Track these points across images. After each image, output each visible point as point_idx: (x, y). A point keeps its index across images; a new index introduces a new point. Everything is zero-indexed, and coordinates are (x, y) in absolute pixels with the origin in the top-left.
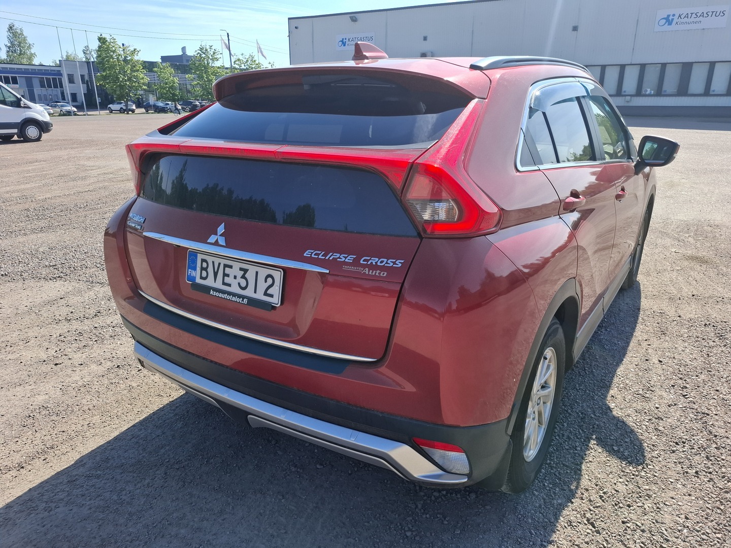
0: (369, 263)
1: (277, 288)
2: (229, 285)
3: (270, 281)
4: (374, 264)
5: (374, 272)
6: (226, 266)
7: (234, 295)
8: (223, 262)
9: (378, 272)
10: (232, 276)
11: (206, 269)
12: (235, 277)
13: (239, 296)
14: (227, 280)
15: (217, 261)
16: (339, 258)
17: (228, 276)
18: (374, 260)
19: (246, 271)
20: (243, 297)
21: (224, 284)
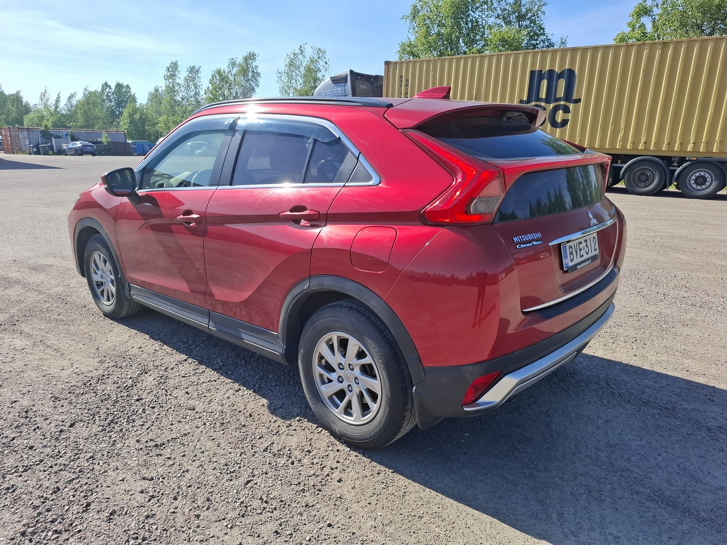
1: (597, 243)
2: (583, 255)
3: (595, 240)
6: (579, 244)
7: (586, 261)
11: (572, 253)
12: (584, 249)
15: (575, 243)
17: (581, 250)
19: (587, 241)
20: (589, 259)
21: (580, 256)
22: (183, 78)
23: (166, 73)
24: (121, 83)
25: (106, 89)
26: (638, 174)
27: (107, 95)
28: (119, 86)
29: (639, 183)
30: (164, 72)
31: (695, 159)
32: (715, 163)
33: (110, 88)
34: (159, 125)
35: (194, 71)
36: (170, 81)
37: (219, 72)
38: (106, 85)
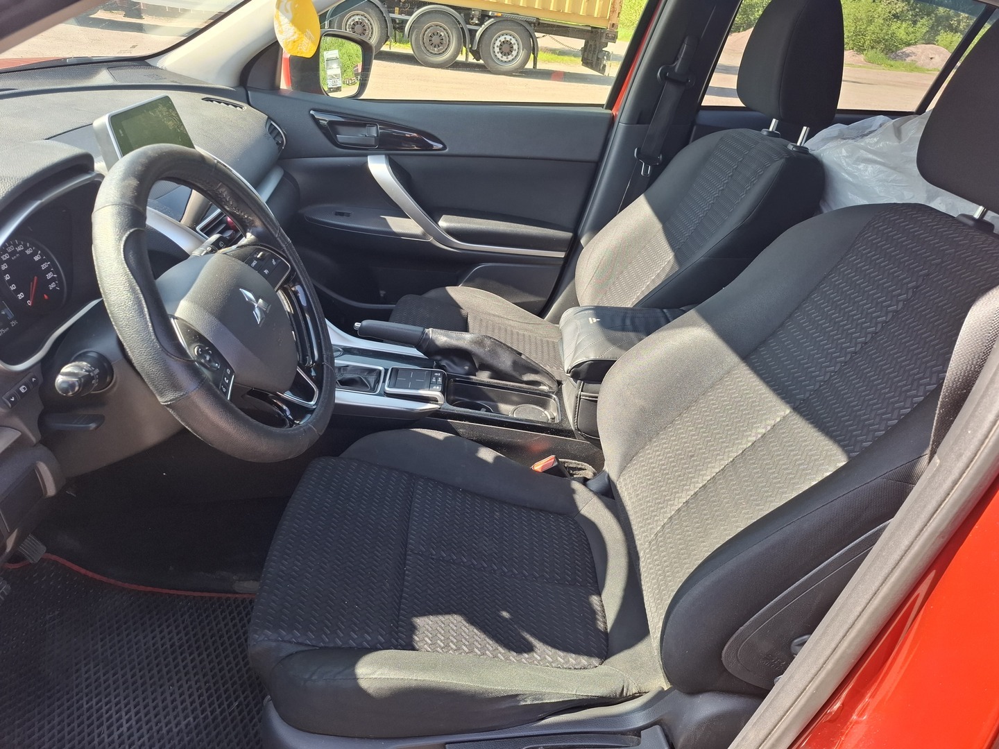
26: (429, 33)
29: (431, 49)
31: (500, 14)
32: (523, 23)
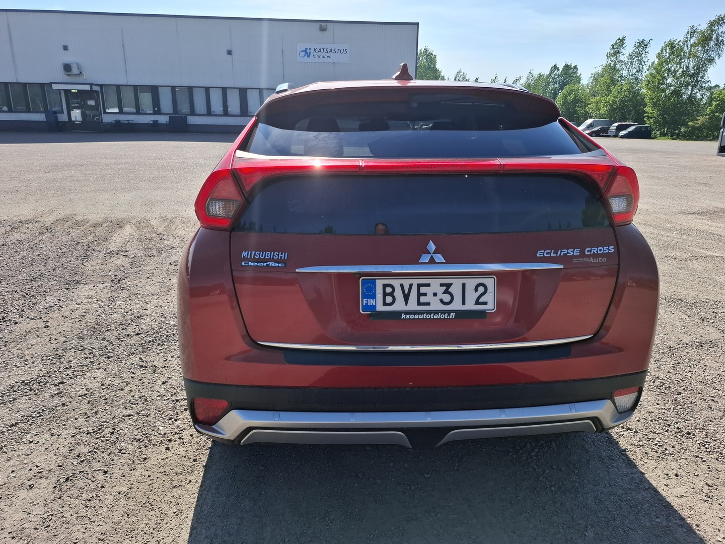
0: (592, 253)
1: (492, 294)
2: (428, 304)
3: (481, 289)
4: (596, 253)
5: (597, 259)
6: (419, 286)
7: (436, 312)
8: (415, 282)
9: (600, 259)
10: (430, 295)
11: (391, 294)
12: (435, 295)
13: (443, 312)
14: (423, 299)
15: (406, 283)
16: (568, 253)
17: (425, 295)
18: (595, 250)
19: (449, 286)
20: (449, 312)
21: (419, 303)
22: (627, 55)
23: (609, 51)
24: (569, 64)
25: (554, 71)
27: (554, 77)
28: (567, 67)
30: (608, 49)
33: (558, 70)
34: (589, 106)
35: (642, 45)
36: (612, 59)
37: (672, 45)
38: (555, 67)
